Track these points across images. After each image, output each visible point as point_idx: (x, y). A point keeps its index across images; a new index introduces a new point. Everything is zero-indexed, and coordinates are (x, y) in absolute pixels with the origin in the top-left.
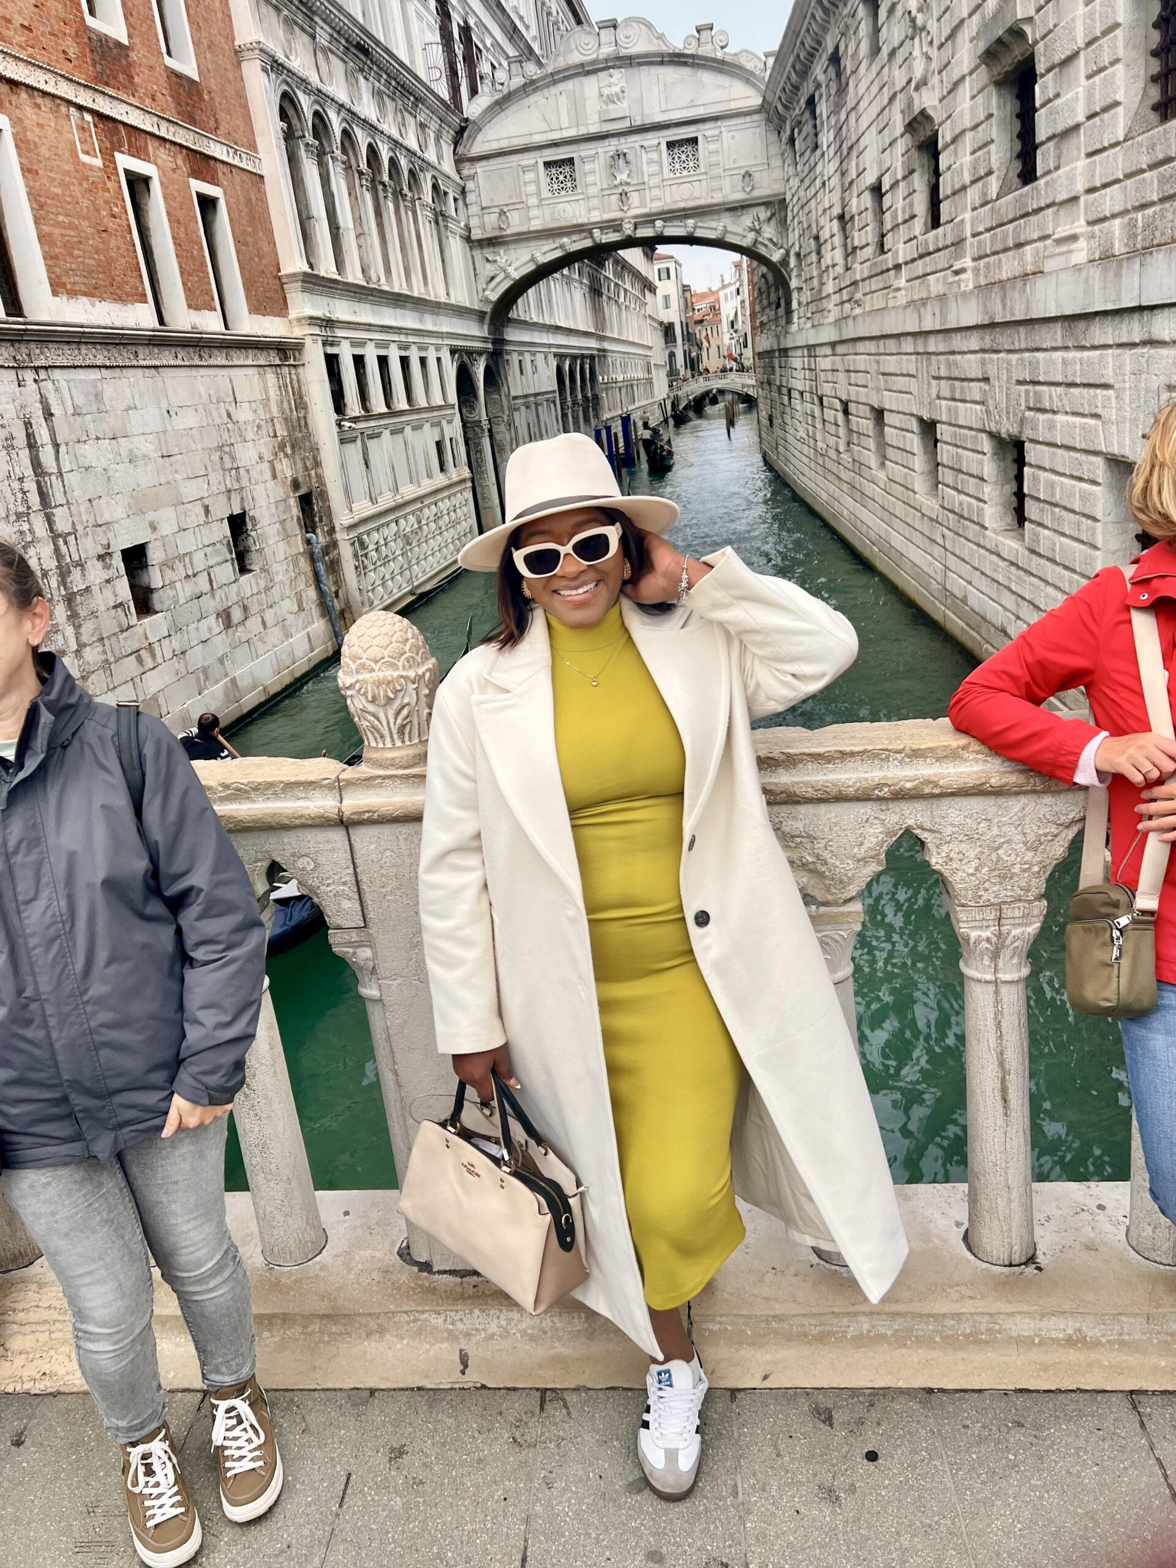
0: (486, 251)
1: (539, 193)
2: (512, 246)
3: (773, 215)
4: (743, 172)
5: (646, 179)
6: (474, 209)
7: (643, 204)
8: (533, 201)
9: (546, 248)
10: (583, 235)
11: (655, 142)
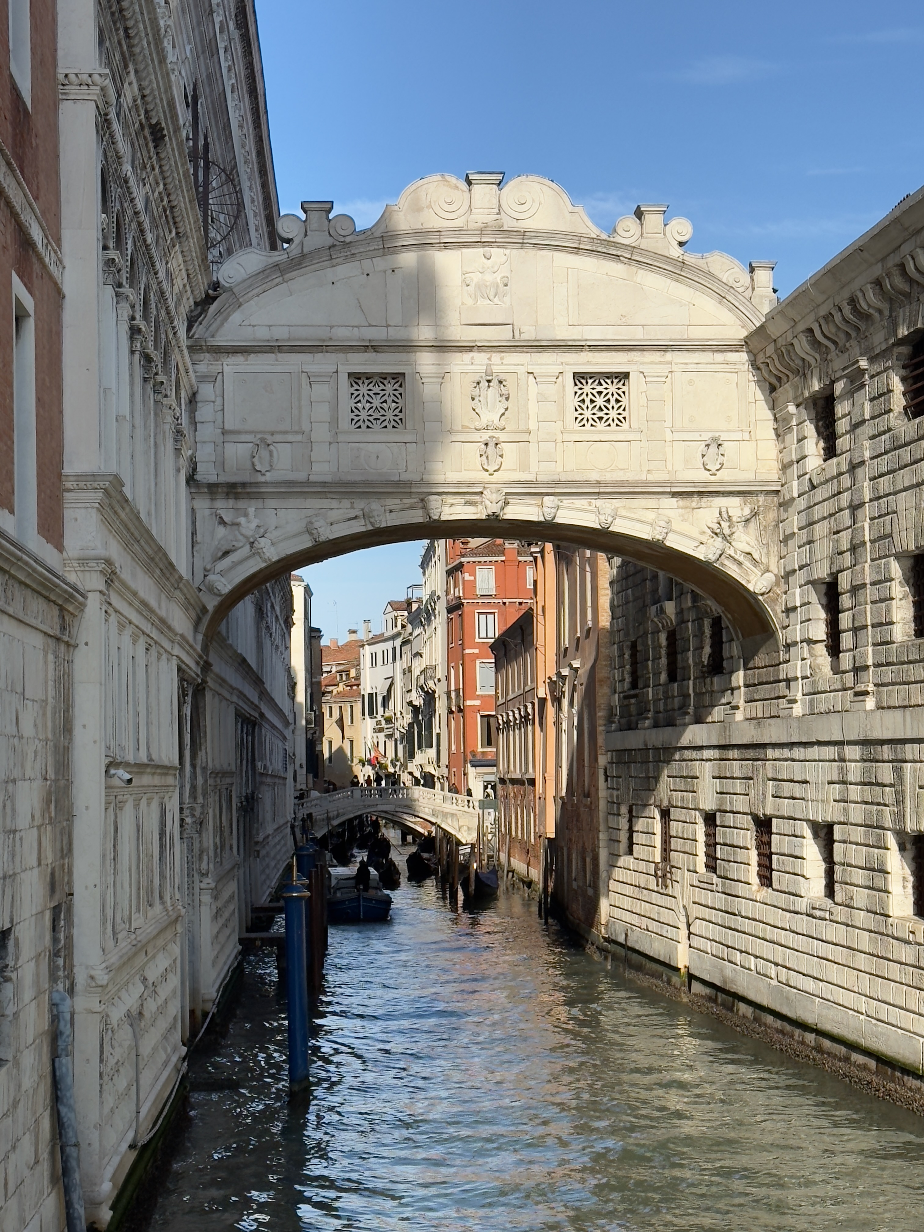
0: (220, 504)
1: (334, 421)
2: (272, 503)
3: (755, 514)
4: (707, 436)
5: (533, 425)
6: (206, 432)
7: (524, 466)
8: (321, 433)
9: (334, 515)
10: (408, 501)
11: (556, 370)
